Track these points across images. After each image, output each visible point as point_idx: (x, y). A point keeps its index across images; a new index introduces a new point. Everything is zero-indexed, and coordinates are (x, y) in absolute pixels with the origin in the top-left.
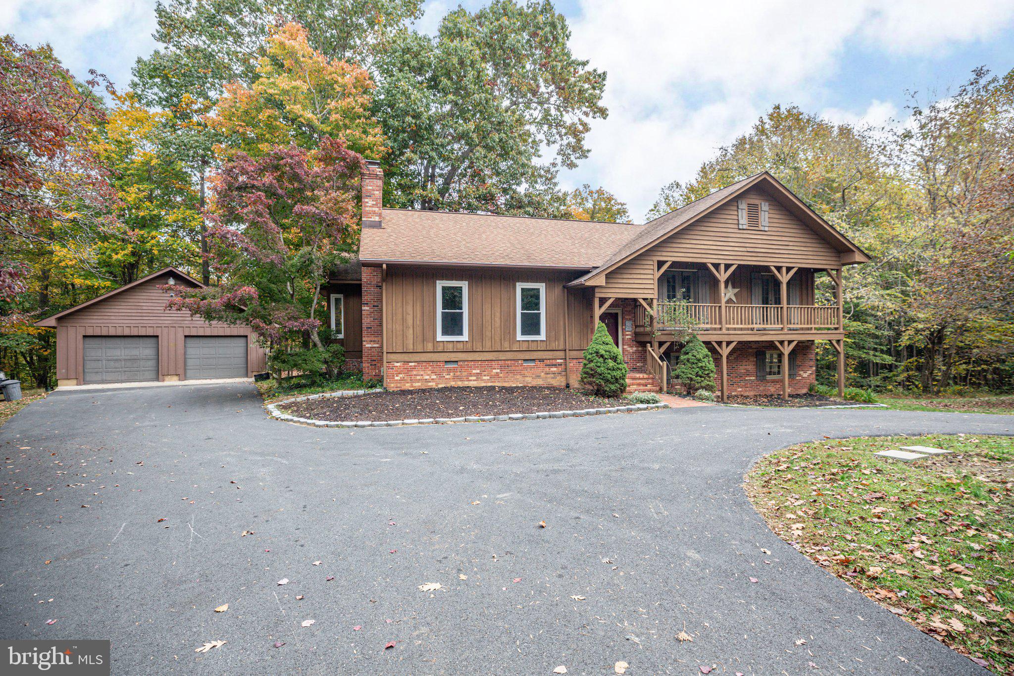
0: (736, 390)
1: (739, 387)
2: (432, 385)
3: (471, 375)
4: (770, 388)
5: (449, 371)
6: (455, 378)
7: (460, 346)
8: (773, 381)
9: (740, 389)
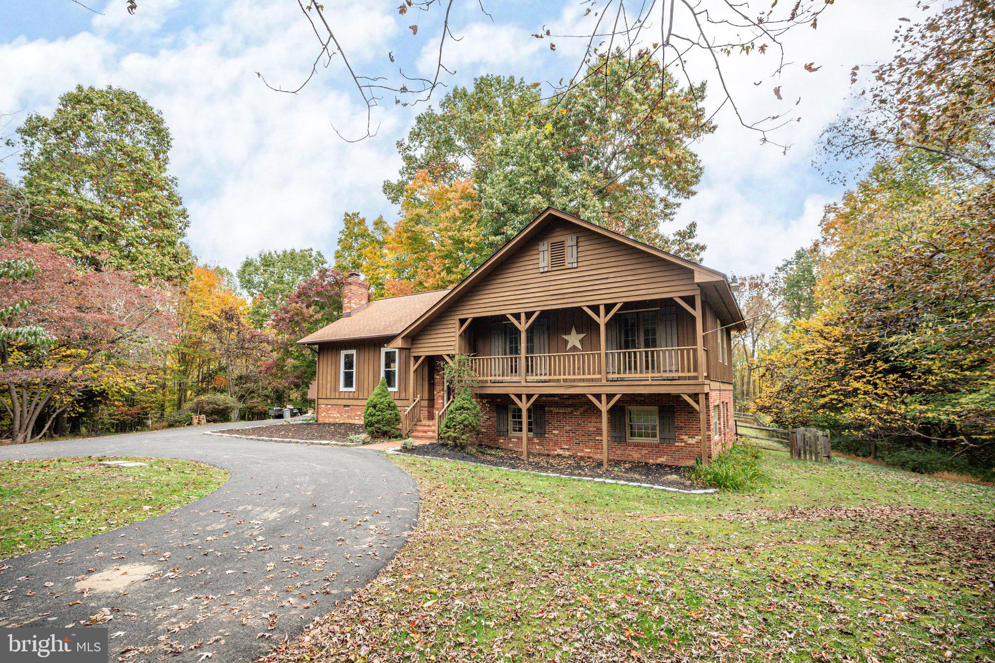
0: (582, 451)
1: (587, 447)
2: (337, 420)
3: (356, 415)
4: (631, 453)
5: (346, 412)
6: (349, 417)
7: (351, 395)
8: (637, 445)
9: (588, 450)
